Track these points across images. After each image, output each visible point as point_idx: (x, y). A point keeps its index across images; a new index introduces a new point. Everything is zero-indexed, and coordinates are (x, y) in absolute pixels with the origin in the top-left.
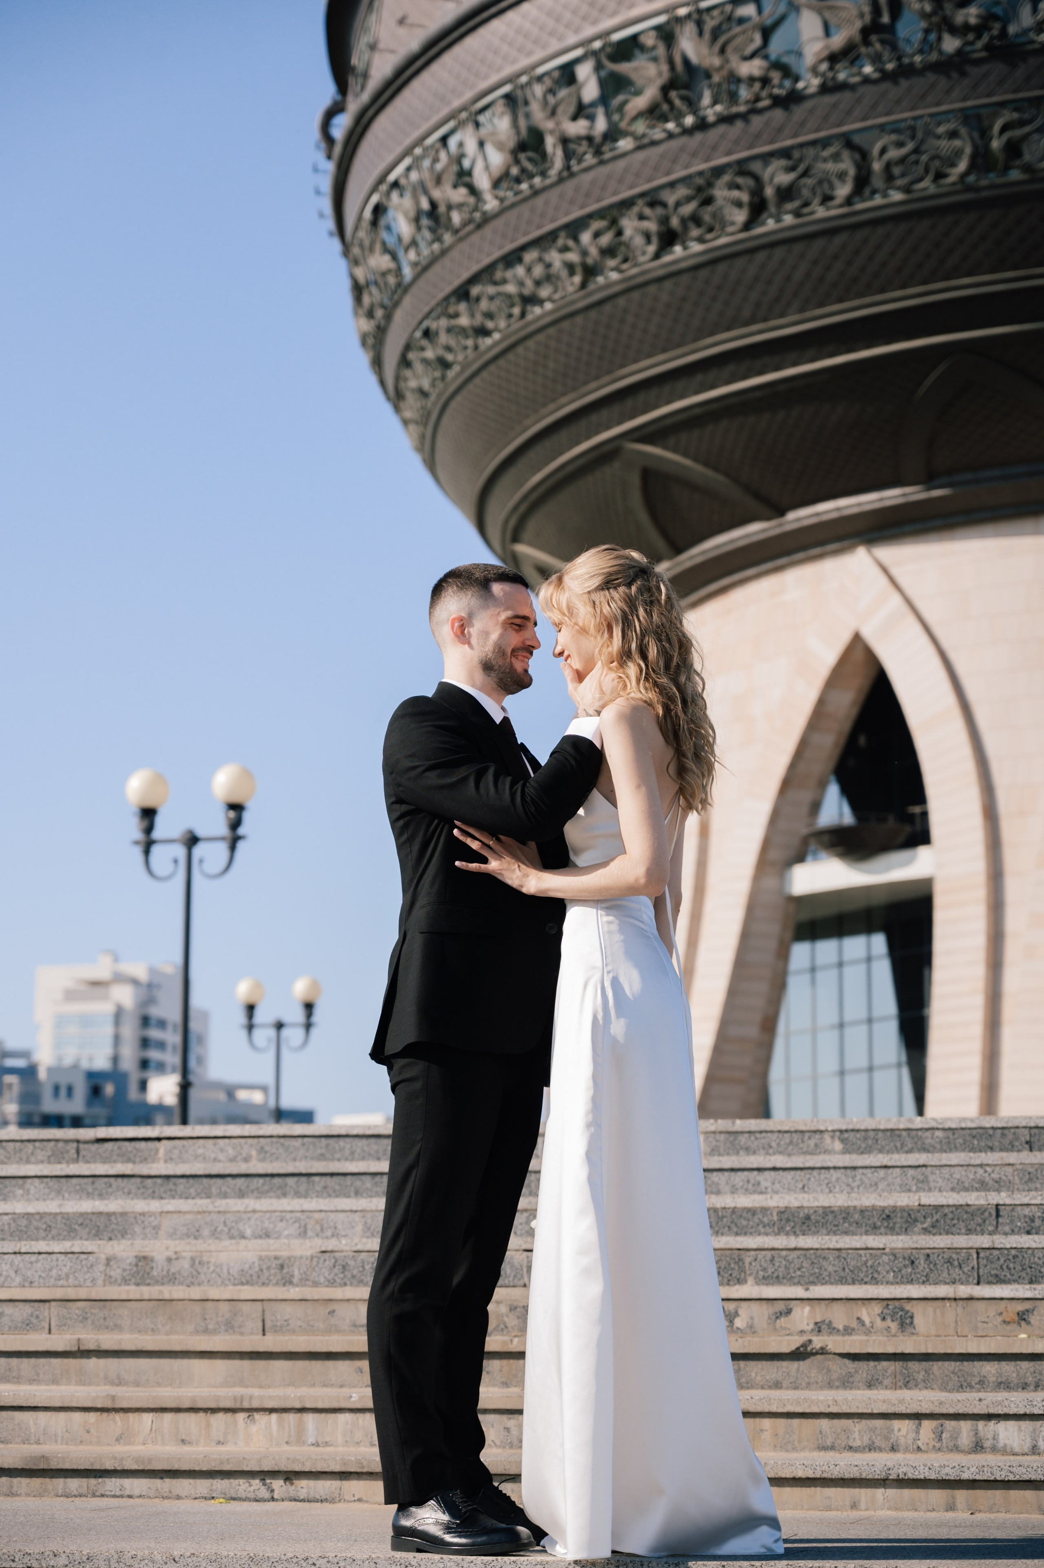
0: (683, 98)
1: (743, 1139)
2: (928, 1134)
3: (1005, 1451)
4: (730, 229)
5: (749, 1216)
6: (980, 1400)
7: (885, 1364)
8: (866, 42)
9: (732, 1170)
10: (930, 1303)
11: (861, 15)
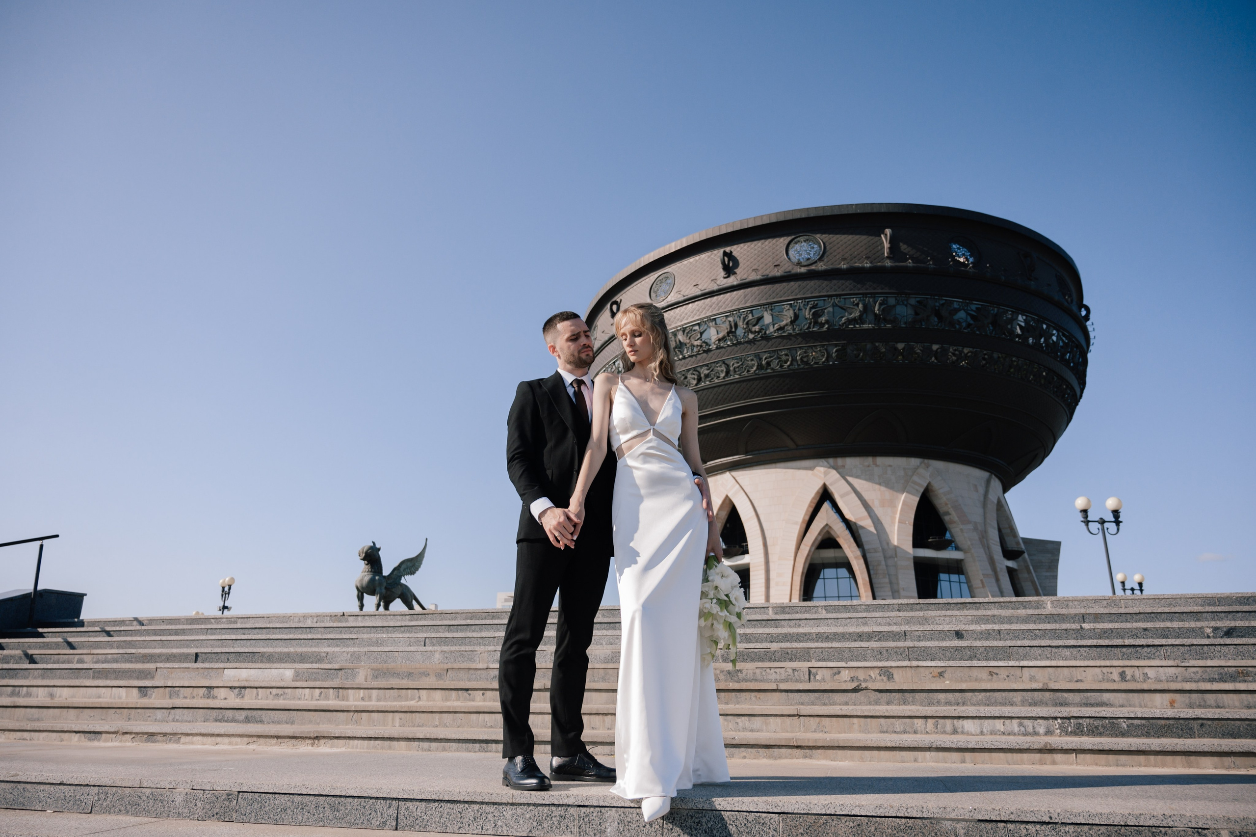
0: (679, 351)
1: (787, 609)
2: (859, 607)
3: (968, 734)
4: (692, 386)
5: (804, 636)
6: (955, 710)
7: (894, 694)
8: (728, 336)
9: (789, 620)
10: (900, 668)
11: (727, 329)
